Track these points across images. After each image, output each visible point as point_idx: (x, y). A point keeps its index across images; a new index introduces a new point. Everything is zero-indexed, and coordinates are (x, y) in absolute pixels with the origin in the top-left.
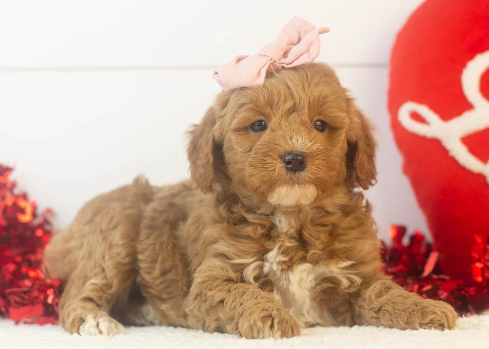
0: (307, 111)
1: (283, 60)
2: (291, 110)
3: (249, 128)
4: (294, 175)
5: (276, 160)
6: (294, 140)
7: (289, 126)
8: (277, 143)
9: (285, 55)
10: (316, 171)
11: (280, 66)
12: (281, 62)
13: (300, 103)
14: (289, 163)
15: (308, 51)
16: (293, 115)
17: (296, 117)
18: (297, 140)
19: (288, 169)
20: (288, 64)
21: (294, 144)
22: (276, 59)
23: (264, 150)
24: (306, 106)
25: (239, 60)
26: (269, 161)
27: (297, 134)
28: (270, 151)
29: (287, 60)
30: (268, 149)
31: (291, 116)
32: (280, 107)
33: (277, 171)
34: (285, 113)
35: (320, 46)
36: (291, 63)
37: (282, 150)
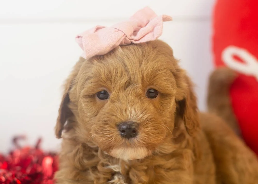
0: (140, 85)
1: (133, 37)
2: (127, 83)
3: (96, 96)
4: (128, 141)
5: (114, 128)
6: (128, 112)
7: (126, 98)
8: (115, 114)
9: (135, 33)
10: (145, 138)
11: (130, 41)
12: (131, 38)
13: (134, 78)
14: (123, 131)
15: (152, 31)
16: (129, 88)
17: (132, 90)
18: (131, 112)
19: (122, 136)
20: (136, 41)
21: (128, 116)
22: (128, 35)
23: (105, 119)
24: (140, 81)
25: (98, 29)
26: (108, 129)
27: (131, 106)
28: (109, 120)
29: (136, 38)
30: (107, 119)
31: (127, 89)
32: (117, 82)
33: (114, 137)
34: (122, 87)
35: (162, 28)
36: (139, 40)
37: (118, 121)
